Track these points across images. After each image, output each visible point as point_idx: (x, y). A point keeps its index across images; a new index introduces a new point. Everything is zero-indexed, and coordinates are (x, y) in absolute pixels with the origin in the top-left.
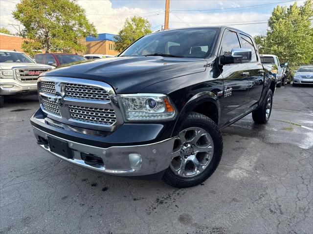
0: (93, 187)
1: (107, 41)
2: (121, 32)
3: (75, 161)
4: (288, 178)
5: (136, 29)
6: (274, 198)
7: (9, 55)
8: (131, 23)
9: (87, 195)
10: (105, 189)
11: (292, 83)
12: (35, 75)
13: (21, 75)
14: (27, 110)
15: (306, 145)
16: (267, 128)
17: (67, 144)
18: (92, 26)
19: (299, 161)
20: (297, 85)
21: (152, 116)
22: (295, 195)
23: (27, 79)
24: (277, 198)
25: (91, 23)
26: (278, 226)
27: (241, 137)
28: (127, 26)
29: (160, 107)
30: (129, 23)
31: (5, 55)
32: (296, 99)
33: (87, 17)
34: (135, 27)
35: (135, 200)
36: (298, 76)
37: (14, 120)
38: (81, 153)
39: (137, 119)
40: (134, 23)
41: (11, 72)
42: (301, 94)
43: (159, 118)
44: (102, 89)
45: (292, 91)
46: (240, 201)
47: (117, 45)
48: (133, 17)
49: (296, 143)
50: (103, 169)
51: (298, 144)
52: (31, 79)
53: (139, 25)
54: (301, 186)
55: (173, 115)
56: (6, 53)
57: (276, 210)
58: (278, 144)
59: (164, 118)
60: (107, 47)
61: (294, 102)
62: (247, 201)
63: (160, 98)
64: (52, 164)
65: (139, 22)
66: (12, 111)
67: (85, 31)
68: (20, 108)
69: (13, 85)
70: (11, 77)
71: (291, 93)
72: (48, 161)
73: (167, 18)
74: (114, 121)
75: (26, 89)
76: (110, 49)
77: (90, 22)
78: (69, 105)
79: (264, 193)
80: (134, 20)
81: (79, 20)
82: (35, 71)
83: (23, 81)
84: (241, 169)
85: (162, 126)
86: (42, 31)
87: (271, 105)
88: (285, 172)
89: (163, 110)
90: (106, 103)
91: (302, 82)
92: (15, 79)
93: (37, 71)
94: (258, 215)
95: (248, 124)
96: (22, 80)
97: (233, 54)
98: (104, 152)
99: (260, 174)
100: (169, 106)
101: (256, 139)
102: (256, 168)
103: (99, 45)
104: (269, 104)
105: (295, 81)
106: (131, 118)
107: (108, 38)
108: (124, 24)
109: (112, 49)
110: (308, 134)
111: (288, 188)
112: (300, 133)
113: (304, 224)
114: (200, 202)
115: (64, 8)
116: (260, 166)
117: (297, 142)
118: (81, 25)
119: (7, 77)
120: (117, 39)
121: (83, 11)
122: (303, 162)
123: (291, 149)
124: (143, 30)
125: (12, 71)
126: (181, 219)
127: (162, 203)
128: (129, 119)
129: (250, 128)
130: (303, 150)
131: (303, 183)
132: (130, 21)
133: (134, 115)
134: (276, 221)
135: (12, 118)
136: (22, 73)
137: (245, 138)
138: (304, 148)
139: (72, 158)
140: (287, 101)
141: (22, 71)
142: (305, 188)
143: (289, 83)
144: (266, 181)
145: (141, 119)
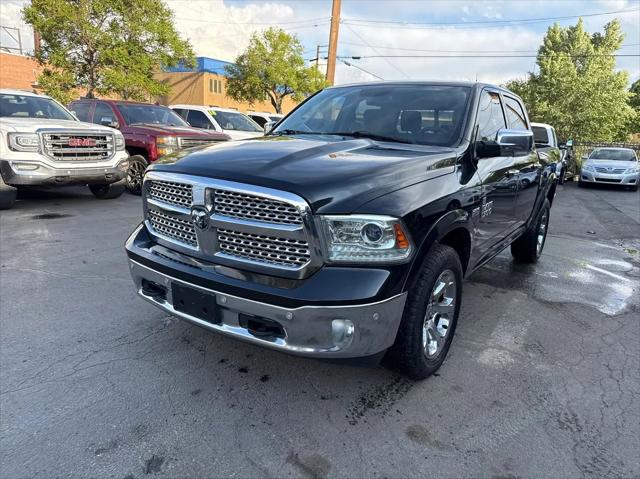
0: (243, 374)
1: (206, 74)
2: (241, 59)
3: (225, 328)
4: (584, 367)
5: (273, 55)
6: (563, 401)
7: (24, 102)
8: (262, 42)
9: (236, 389)
10: (265, 379)
11: (577, 179)
12: (82, 147)
13: (54, 145)
14: (64, 216)
15: (612, 308)
16: (537, 271)
17: (214, 298)
18: (186, 45)
19: (601, 338)
20: (587, 185)
21: (372, 254)
22: (598, 398)
23: (65, 155)
24: (569, 402)
25: (185, 39)
26: (574, 449)
27: (493, 289)
28: (253, 47)
29: (388, 239)
30: (258, 42)
31: (16, 101)
32: (587, 215)
33: (174, 26)
34: (269, 50)
35: (323, 398)
36: (591, 167)
37: (46, 236)
38: (240, 315)
39: (345, 258)
40: (268, 42)
41: (33, 140)
42: (595, 205)
43: (383, 259)
44: (288, 205)
45: (577, 197)
46: (506, 405)
47: (232, 86)
48: (268, 29)
49: (593, 303)
50: (281, 343)
51: (597, 305)
52: (73, 155)
53: (279, 48)
54: (608, 382)
55: (406, 254)
56: (17, 97)
57: (568, 422)
58: (561, 304)
59: (391, 258)
60: (206, 86)
61: (584, 220)
62: (519, 405)
63: (388, 223)
64: (152, 328)
65: (281, 40)
66: (36, 218)
67: (171, 54)
68: (48, 211)
69: (38, 166)
70: (33, 149)
71: (576, 201)
72: (142, 323)
73: (334, 34)
74: (306, 261)
75: (64, 174)
76: (211, 90)
77: (183, 38)
78: (218, 228)
79: (546, 393)
80: (269, 36)
81: (161, 33)
82: (82, 137)
83: (57, 158)
84: (501, 348)
85: (388, 273)
86: (79, 51)
87: (546, 227)
88: (579, 357)
89: (391, 244)
90: (292, 229)
91: (597, 179)
92: (41, 153)
93: (86, 137)
94: (540, 430)
95: (502, 262)
96: (56, 154)
97: (500, 138)
98: (289, 316)
99: (534, 359)
100: (401, 238)
101: (520, 294)
102: (527, 347)
103: (189, 81)
104: (543, 227)
105: (585, 178)
106: (335, 257)
107: (209, 68)
108: (248, 44)
109: (216, 91)
110: (615, 286)
111: (586, 385)
112: (600, 283)
113: (618, 446)
114: (438, 405)
115: (131, 6)
116: (534, 345)
117: (595, 301)
118: (162, 42)
119: (27, 149)
120: (232, 72)
121: (169, 13)
122: (609, 340)
123: (586, 314)
124: (286, 58)
125: (36, 136)
126: (411, 434)
127: (371, 405)
128: (332, 258)
129: (506, 271)
130: (608, 316)
131: (611, 377)
132: (260, 37)
133: (340, 252)
134: (571, 441)
135: (39, 232)
136: (55, 142)
137: (500, 289)
138: (608, 312)
139: (219, 322)
140: (569, 217)
141: (55, 138)
142: (615, 386)
143: (571, 179)
144: (546, 372)
145: (351, 258)
